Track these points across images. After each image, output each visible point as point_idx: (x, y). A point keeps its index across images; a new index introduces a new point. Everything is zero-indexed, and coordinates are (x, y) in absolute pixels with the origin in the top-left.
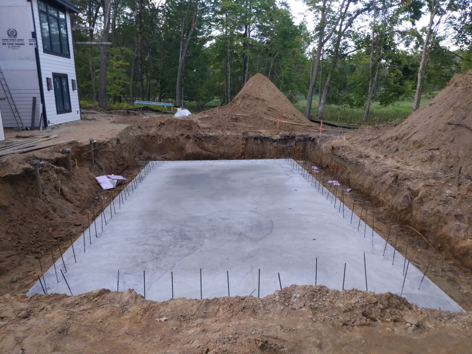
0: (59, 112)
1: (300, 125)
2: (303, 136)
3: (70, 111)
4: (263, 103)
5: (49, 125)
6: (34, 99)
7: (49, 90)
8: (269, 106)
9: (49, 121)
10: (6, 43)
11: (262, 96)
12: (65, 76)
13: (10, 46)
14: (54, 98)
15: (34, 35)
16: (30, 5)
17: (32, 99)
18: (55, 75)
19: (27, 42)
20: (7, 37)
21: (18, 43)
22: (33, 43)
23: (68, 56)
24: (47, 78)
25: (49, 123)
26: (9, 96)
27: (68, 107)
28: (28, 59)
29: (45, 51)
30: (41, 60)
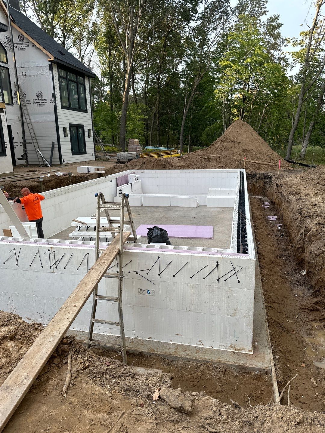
0: (73, 154)
1: (268, 165)
2: (264, 174)
3: (85, 153)
4: (239, 145)
5: (63, 163)
6: (53, 143)
7: (65, 136)
8: (244, 148)
9: (64, 160)
10: (36, 102)
11: (239, 139)
12: (82, 127)
13: (38, 104)
14: (70, 143)
15: (54, 95)
16: (51, 72)
17: (51, 143)
18: (71, 126)
19: (49, 101)
20: (36, 98)
21: (43, 102)
22: (53, 101)
23: (86, 111)
24: (64, 128)
25: (64, 162)
26: (35, 141)
27: (83, 150)
28: (49, 113)
29: (63, 107)
30: (58, 114)
